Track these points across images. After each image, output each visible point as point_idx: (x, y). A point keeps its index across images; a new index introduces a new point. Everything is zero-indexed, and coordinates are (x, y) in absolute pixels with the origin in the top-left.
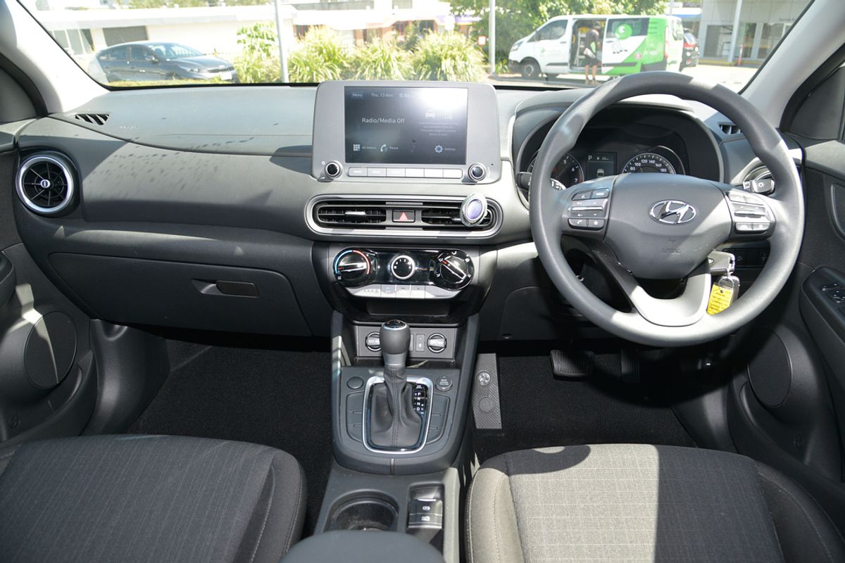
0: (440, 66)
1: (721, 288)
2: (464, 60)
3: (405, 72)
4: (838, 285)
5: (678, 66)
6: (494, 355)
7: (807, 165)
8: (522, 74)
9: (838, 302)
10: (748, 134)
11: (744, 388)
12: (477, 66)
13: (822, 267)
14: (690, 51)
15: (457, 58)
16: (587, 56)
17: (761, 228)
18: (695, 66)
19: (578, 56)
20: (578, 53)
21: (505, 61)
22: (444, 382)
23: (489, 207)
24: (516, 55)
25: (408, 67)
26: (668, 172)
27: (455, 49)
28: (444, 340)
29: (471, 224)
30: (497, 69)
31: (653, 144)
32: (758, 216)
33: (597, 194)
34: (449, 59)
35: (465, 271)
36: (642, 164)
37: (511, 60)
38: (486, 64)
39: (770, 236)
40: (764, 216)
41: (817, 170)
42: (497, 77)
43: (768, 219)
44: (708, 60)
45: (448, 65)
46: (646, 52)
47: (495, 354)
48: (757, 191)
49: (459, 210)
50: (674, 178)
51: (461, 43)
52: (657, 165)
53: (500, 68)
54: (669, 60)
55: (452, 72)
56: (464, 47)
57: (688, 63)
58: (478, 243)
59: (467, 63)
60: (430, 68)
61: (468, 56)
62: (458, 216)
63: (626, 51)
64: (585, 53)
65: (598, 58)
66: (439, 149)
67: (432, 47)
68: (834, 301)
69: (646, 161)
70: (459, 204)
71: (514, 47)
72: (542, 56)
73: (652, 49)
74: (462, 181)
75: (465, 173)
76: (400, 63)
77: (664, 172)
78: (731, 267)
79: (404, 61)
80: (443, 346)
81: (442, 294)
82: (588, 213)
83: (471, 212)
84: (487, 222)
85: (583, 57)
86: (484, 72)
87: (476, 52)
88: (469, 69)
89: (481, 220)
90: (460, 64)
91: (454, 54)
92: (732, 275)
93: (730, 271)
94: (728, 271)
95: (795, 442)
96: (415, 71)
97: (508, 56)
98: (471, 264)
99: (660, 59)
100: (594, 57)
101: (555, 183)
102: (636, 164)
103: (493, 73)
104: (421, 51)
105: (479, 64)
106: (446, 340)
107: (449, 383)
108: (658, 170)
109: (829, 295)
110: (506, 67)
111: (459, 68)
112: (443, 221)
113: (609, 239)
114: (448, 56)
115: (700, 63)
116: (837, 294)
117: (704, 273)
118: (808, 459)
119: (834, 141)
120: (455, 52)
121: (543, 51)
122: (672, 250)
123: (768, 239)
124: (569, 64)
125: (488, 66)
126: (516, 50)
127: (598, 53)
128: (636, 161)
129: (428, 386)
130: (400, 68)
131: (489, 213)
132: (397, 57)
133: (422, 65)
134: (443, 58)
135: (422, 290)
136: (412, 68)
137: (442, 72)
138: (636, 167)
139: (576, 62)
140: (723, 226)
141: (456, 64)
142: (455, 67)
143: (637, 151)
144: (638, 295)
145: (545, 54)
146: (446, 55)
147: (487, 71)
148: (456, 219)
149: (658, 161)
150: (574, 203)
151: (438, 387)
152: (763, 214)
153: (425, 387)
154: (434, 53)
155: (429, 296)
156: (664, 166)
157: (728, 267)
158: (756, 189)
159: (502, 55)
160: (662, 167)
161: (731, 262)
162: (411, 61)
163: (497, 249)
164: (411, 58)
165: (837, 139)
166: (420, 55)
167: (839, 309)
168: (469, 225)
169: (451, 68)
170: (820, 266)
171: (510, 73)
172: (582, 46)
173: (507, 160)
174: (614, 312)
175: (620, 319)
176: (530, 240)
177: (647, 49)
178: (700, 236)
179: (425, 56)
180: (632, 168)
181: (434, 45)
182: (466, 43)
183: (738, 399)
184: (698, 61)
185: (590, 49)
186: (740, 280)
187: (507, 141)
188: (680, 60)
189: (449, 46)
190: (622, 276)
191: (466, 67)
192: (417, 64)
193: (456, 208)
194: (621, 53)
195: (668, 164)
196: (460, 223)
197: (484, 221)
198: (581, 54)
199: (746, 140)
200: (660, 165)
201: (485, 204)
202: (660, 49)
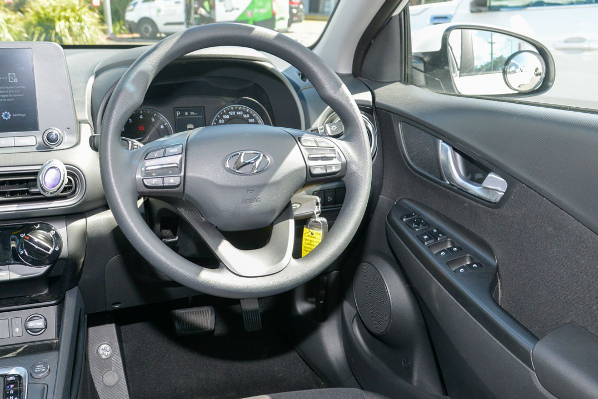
0: (54, 28)
1: (311, 231)
2: (80, 21)
3: (16, 34)
4: (415, 214)
5: (286, 22)
6: (113, 326)
7: (377, 106)
8: (141, 34)
9: (417, 230)
10: (316, 83)
11: (355, 319)
12: (93, 27)
13: (402, 199)
14: (295, 8)
15: (71, 19)
16: (201, 15)
17: (334, 169)
18: (301, 21)
19: (193, 16)
20: (193, 12)
21: (122, 22)
22: (40, 368)
23: (69, 174)
24: (132, 16)
25: (19, 29)
26: (256, 122)
27: (69, 11)
28: (43, 320)
29: (51, 193)
30: (114, 30)
31: (237, 95)
32: (331, 158)
33: (171, 151)
34: (63, 21)
35: (51, 244)
36: (230, 116)
37: (128, 21)
38: (102, 25)
39: (344, 177)
40: (335, 157)
41: (386, 110)
42: (116, 38)
43: (340, 161)
44: (313, 16)
45: (62, 27)
46: (256, 11)
47: (114, 324)
48: (330, 134)
49: (35, 180)
50: (262, 128)
51: (74, 5)
52: (245, 116)
53: (118, 29)
54: (277, 17)
55: (67, 34)
56: (78, 8)
57: (295, 19)
58: (62, 213)
59: (83, 24)
60: (43, 30)
61: (83, 17)
62: (35, 186)
63: (238, 9)
64: (199, 12)
65: (212, 17)
66: (6, 116)
67: (43, 9)
68: (413, 229)
69: (233, 113)
70: (36, 174)
71: (131, 7)
72: (158, 16)
73: (262, 7)
74: (37, 149)
75: (40, 139)
76: (10, 25)
77: (252, 123)
78: (317, 209)
79: (14, 23)
80: (44, 327)
81: (29, 272)
82: (164, 172)
83: (50, 180)
84: (69, 190)
85: (197, 16)
86: (102, 33)
87: (91, 13)
88: (86, 30)
89: (62, 189)
90: (76, 26)
91: (67, 15)
92: (319, 216)
93: (317, 213)
94: (315, 213)
95: (403, 364)
96: (28, 34)
97: (124, 16)
98: (57, 235)
99: (269, 16)
100: (208, 15)
101: (132, 142)
102: (225, 117)
103: (111, 34)
104: (32, 12)
105: (96, 25)
106: (45, 320)
107: (46, 369)
108: (246, 121)
109: (408, 224)
110: (124, 28)
111: (74, 29)
112: (22, 193)
113: (189, 196)
114: (62, 18)
115: (306, 19)
116: (414, 222)
117: (288, 218)
118: (416, 377)
119: (398, 83)
120: (68, 13)
121: (159, 11)
122: (252, 200)
123: (342, 179)
124: (185, 24)
125: (105, 27)
126: (132, 10)
127: (212, 11)
128: (224, 114)
129: (22, 375)
130: (10, 30)
131: (69, 180)
132: (6, 18)
133: (35, 27)
134: (56, 20)
135: (5, 270)
136: (23, 30)
137: (56, 34)
138: (224, 119)
139: (192, 21)
140: (298, 171)
141: (71, 26)
142: (70, 29)
143: (224, 103)
144: (225, 250)
145: (162, 13)
146: (60, 16)
147: (105, 32)
148: (33, 190)
149: (245, 112)
150: (148, 163)
151: (34, 375)
152: (334, 155)
153: (19, 377)
154: (45, 15)
155: (15, 276)
156: (251, 117)
157: (314, 209)
158: (330, 133)
159: (118, 16)
160: (250, 118)
161: (317, 204)
162: (22, 23)
163: (86, 217)
164: (21, 20)
165: (400, 81)
166: (31, 17)
167: (417, 236)
168: (49, 195)
169: (67, 30)
170: (400, 198)
171: (128, 34)
172: (196, 6)
173: (85, 122)
174: (201, 271)
175: (208, 277)
176: (106, 207)
177: (257, 7)
178: (277, 183)
179: (36, 18)
180: (221, 121)
181: (45, 6)
182: (79, 5)
183: (351, 331)
184: (303, 17)
185: (204, 8)
186: (328, 221)
187: (84, 102)
188: (287, 16)
189: (62, 7)
190: (206, 232)
191: (82, 28)
192: (28, 26)
193: (33, 178)
194: (233, 12)
195: (255, 114)
196: (39, 194)
197: (65, 189)
198: (196, 13)
199: (314, 88)
200: (248, 116)
201: (64, 171)
202: (268, 7)
